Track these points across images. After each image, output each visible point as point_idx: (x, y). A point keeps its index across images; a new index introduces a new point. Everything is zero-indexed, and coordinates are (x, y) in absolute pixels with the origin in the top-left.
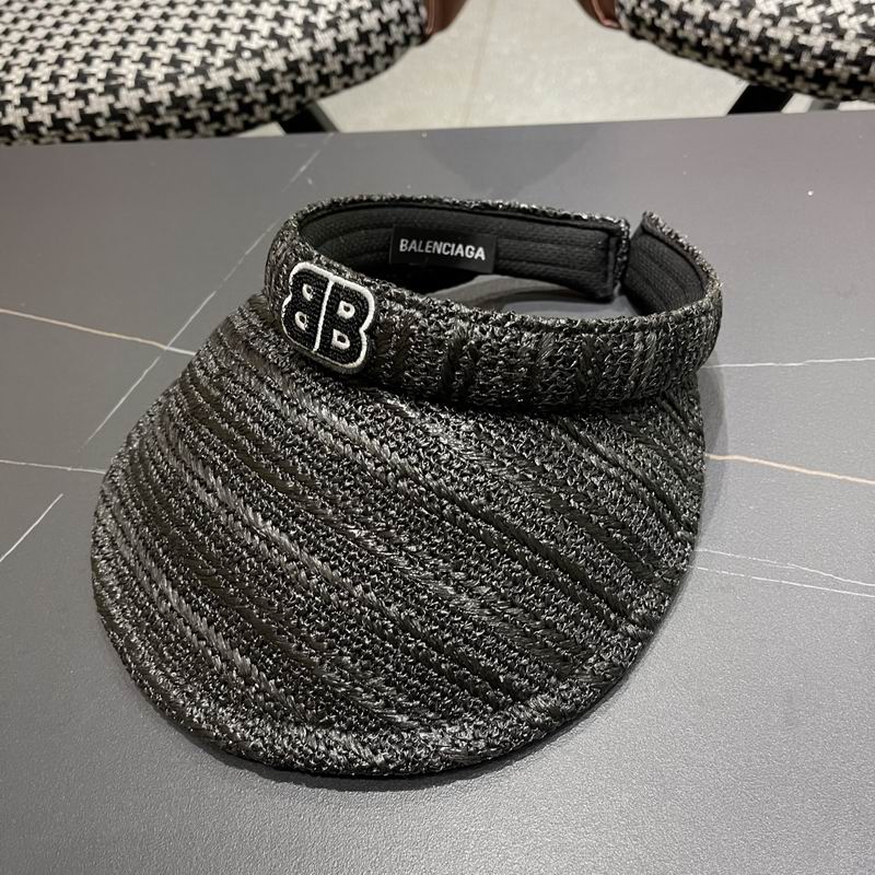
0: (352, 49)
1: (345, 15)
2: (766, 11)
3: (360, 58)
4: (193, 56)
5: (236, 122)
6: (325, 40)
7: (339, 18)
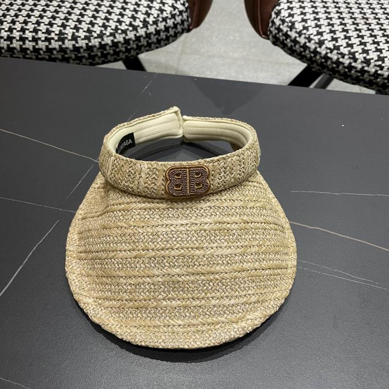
0: (162, 34)
1: (161, 19)
2: (328, 46)
3: (164, 37)
4: (97, 29)
5: (111, 58)
6: (152, 29)
7: (158, 20)
